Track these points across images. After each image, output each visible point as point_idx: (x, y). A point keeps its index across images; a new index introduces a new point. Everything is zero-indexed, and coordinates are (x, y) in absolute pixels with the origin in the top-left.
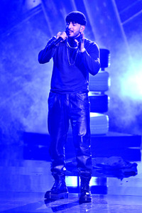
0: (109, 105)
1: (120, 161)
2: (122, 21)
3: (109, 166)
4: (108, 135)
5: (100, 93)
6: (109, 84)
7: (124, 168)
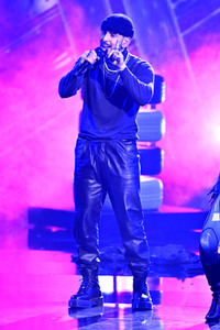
0: (162, 163)
1: (180, 252)
2: (182, 31)
3: (164, 260)
4: (161, 211)
5: (149, 144)
6: (163, 130)
7: (187, 263)
